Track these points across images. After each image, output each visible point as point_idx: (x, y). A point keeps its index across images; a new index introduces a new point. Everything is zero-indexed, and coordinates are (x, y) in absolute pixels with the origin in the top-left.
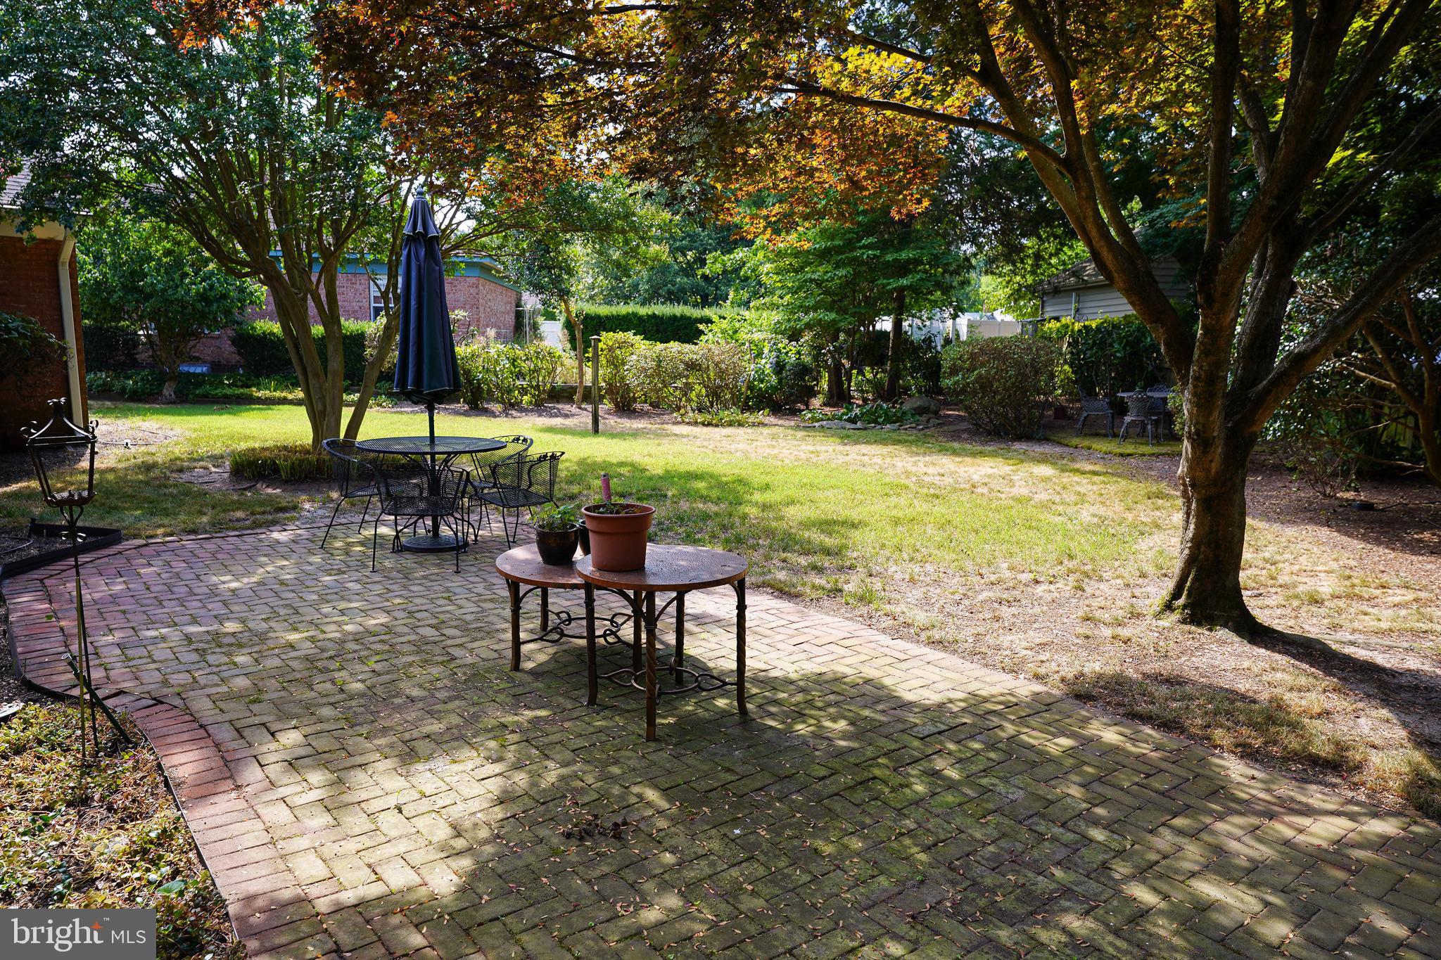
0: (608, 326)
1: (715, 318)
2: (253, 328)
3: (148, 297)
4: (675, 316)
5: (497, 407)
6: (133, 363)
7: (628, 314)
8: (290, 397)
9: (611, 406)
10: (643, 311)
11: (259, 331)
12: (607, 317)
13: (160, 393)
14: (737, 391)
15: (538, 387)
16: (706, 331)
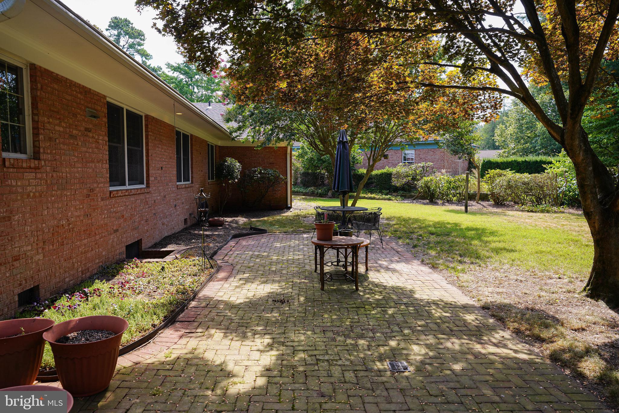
0: (502, 167)
1: (554, 162)
2: (358, 172)
3: (324, 162)
4: (537, 161)
5: (440, 202)
6: (323, 184)
7: (512, 161)
8: (366, 196)
9: (493, 203)
10: (520, 159)
11: (360, 173)
12: (501, 163)
13: (327, 195)
14: (558, 196)
15: (460, 193)
16: (548, 168)
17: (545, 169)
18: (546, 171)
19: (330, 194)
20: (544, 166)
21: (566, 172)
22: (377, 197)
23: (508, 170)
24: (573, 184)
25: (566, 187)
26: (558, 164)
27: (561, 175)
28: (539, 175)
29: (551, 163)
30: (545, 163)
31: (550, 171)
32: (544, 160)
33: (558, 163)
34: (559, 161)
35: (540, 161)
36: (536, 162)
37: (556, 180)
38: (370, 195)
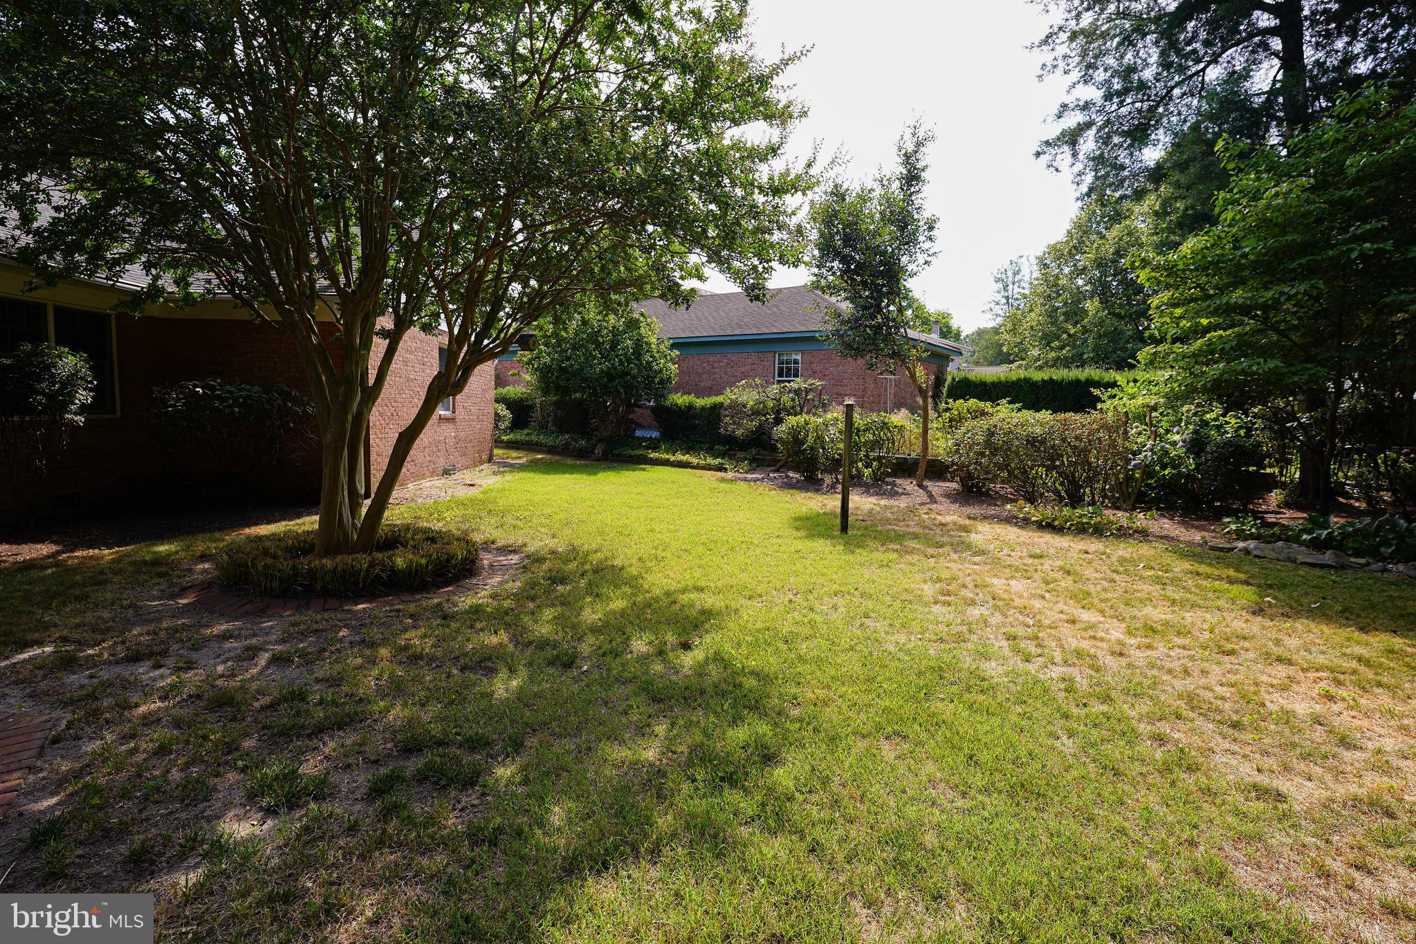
1: (1121, 382)
9: (957, 488)
14: (1129, 478)
15: (879, 459)
16: (1104, 397)
17: (1098, 399)
18: (1099, 406)
19: (598, 451)
20: (1096, 392)
21: (1154, 408)
22: (695, 461)
23: (1004, 401)
24: (1174, 444)
25: (1154, 453)
26: (1131, 389)
27: (1140, 418)
28: (1078, 417)
29: (1114, 385)
30: (1097, 384)
31: (1110, 407)
32: (1097, 378)
33: (1132, 384)
34: (1135, 381)
35: (1087, 380)
36: (1078, 382)
37: (1126, 432)
38: (680, 457)
